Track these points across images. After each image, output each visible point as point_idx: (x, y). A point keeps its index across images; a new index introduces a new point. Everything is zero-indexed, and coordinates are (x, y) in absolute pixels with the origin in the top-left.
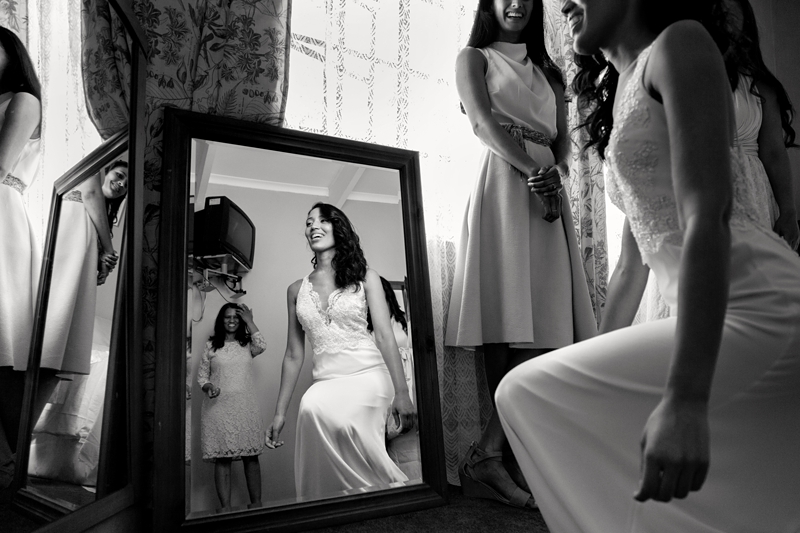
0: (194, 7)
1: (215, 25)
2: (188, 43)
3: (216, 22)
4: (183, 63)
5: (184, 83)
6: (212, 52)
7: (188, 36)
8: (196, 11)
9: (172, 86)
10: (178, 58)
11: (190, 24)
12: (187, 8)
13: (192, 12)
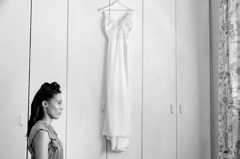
0: (223, 98)
1: (227, 101)
2: (223, 108)
3: (228, 100)
4: (223, 114)
5: (224, 119)
6: (228, 109)
7: (223, 106)
8: (224, 99)
9: (221, 121)
10: (221, 113)
11: (223, 103)
12: (222, 98)
13: (223, 99)
